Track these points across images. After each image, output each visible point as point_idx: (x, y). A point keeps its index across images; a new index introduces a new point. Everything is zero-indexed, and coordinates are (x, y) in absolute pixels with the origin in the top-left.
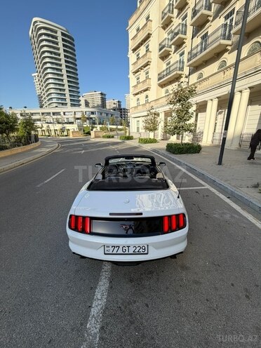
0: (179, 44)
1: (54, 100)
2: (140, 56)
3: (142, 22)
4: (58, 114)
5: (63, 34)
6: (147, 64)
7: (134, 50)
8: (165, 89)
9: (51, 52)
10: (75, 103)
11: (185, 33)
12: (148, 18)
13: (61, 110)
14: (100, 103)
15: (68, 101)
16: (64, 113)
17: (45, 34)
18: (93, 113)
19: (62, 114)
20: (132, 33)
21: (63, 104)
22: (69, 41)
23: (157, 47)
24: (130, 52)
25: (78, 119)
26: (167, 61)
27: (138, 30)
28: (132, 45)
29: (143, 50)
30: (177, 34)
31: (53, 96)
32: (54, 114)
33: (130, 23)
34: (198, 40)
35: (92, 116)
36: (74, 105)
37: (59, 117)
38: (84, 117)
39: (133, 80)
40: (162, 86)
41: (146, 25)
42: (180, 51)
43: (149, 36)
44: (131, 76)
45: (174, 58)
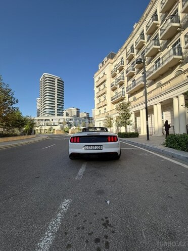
0: (121, 84)
1: (47, 112)
2: (101, 89)
3: (101, 75)
4: (48, 120)
5: (58, 80)
6: (105, 93)
7: (97, 87)
8: (115, 105)
9: (50, 88)
10: (60, 114)
11: (124, 80)
12: (104, 74)
13: (50, 118)
14: (76, 114)
15: (56, 113)
16: (52, 120)
17: (48, 80)
18: (70, 120)
19: (51, 120)
20: (96, 79)
21: (52, 114)
22: (61, 83)
23: (110, 85)
24: (95, 87)
25: (61, 123)
26: (116, 91)
27: (99, 78)
28: (96, 85)
29: (102, 87)
30: (119, 80)
31: (47, 110)
32: (45, 120)
33: (95, 75)
34: (130, 82)
35: (70, 121)
36: (59, 115)
37: (49, 122)
38: (65, 122)
39: (97, 101)
40: (114, 103)
41: (103, 76)
42: (122, 87)
43: (105, 81)
44: (95, 99)
45: (119, 90)
